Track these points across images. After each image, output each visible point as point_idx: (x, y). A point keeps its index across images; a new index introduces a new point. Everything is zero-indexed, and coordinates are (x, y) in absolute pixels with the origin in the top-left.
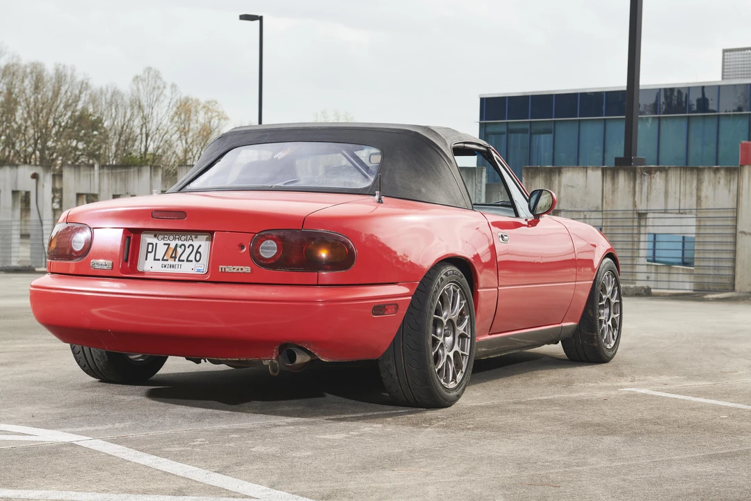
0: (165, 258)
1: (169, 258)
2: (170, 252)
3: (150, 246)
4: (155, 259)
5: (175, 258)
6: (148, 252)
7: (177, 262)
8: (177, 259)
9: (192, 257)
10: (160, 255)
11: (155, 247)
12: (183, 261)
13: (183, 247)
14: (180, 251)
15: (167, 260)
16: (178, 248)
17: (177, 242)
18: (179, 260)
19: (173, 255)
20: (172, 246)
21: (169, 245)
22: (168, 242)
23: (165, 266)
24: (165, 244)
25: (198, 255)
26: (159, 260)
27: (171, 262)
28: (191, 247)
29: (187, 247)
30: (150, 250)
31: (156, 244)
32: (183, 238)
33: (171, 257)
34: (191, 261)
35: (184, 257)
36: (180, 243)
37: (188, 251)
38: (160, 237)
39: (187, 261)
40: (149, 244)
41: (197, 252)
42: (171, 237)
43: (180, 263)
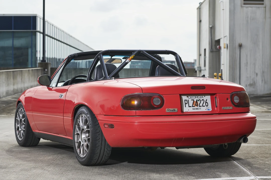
0: (193, 106)
1: (195, 106)
2: (195, 103)
3: (186, 101)
4: (189, 107)
5: (197, 105)
6: (185, 104)
7: (198, 107)
8: (198, 106)
9: (204, 105)
10: (191, 105)
11: (188, 101)
12: (201, 106)
13: (200, 101)
14: (199, 102)
15: (194, 106)
16: (198, 101)
17: (197, 99)
18: (199, 106)
19: (197, 104)
20: (195, 100)
21: (194, 100)
22: (193, 99)
23: (194, 109)
24: (192, 100)
25: (207, 103)
26: (191, 107)
27: (196, 107)
28: (203, 101)
29: (201, 101)
30: (186, 103)
31: (188, 100)
32: (199, 97)
33: (196, 105)
34: (204, 106)
35: (201, 105)
36: (198, 99)
37: (202, 102)
38: (189, 97)
39: (203, 106)
40: (185, 100)
41: (206, 102)
42: (194, 97)
43: (200, 107)
